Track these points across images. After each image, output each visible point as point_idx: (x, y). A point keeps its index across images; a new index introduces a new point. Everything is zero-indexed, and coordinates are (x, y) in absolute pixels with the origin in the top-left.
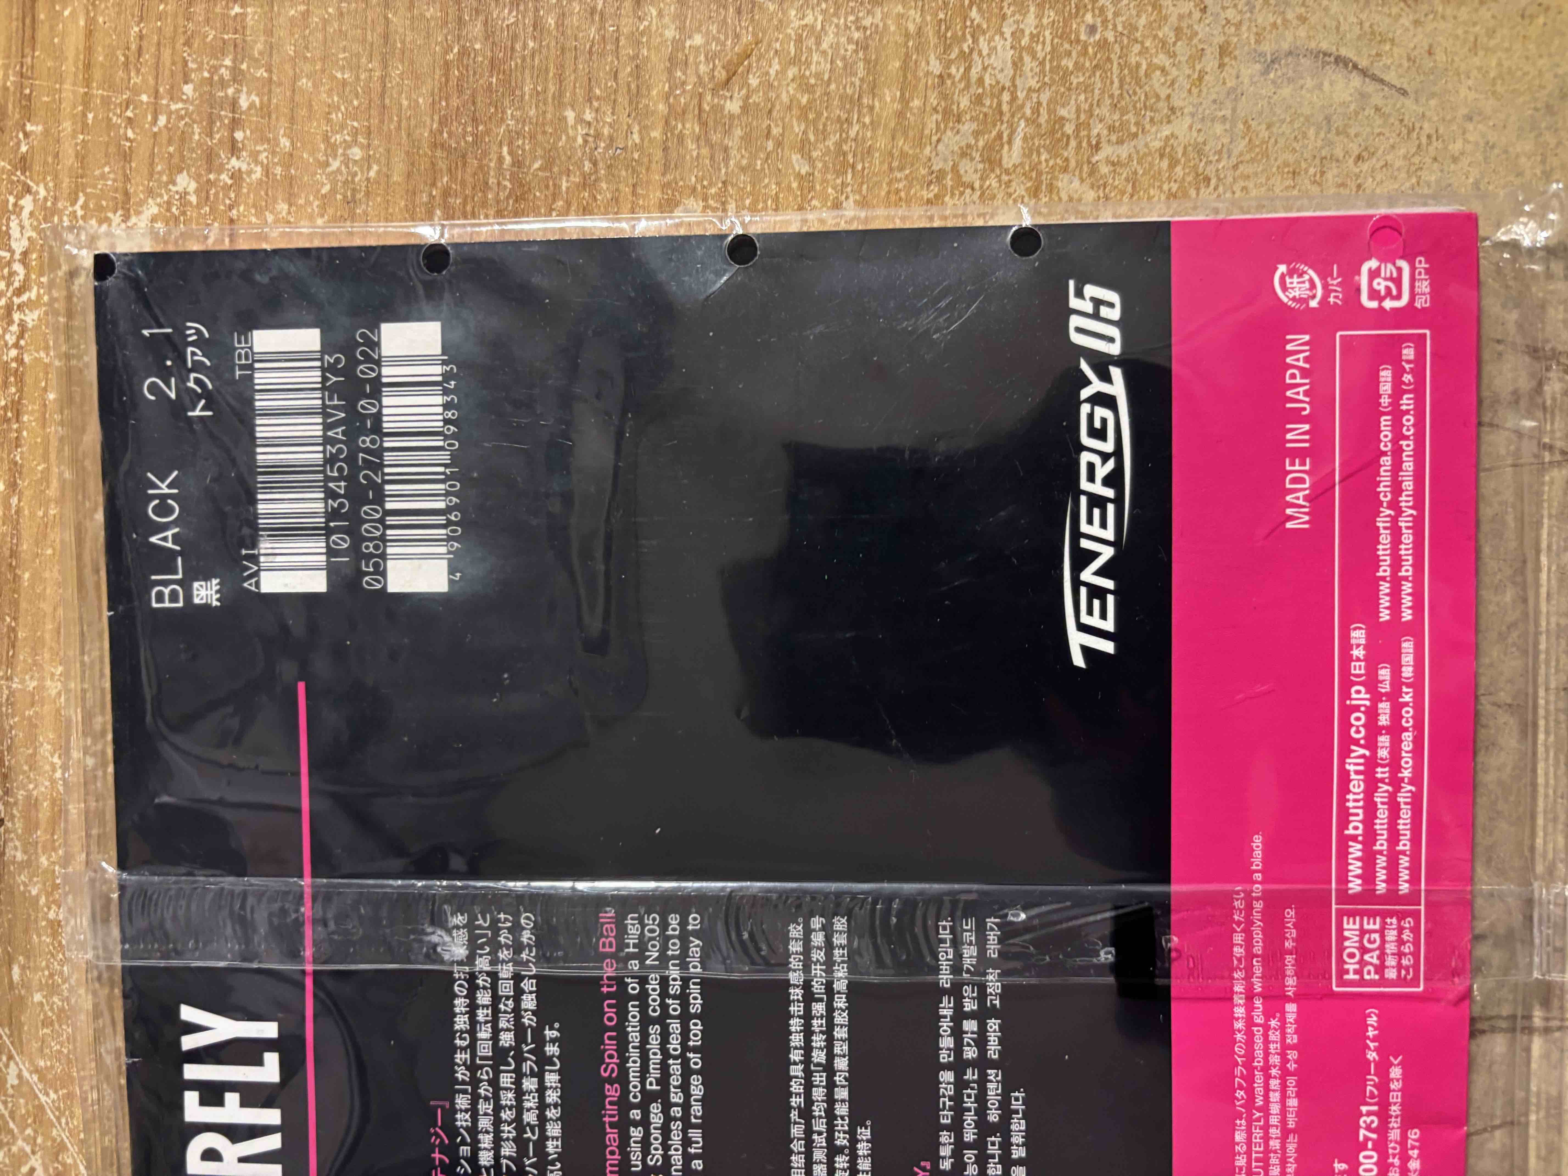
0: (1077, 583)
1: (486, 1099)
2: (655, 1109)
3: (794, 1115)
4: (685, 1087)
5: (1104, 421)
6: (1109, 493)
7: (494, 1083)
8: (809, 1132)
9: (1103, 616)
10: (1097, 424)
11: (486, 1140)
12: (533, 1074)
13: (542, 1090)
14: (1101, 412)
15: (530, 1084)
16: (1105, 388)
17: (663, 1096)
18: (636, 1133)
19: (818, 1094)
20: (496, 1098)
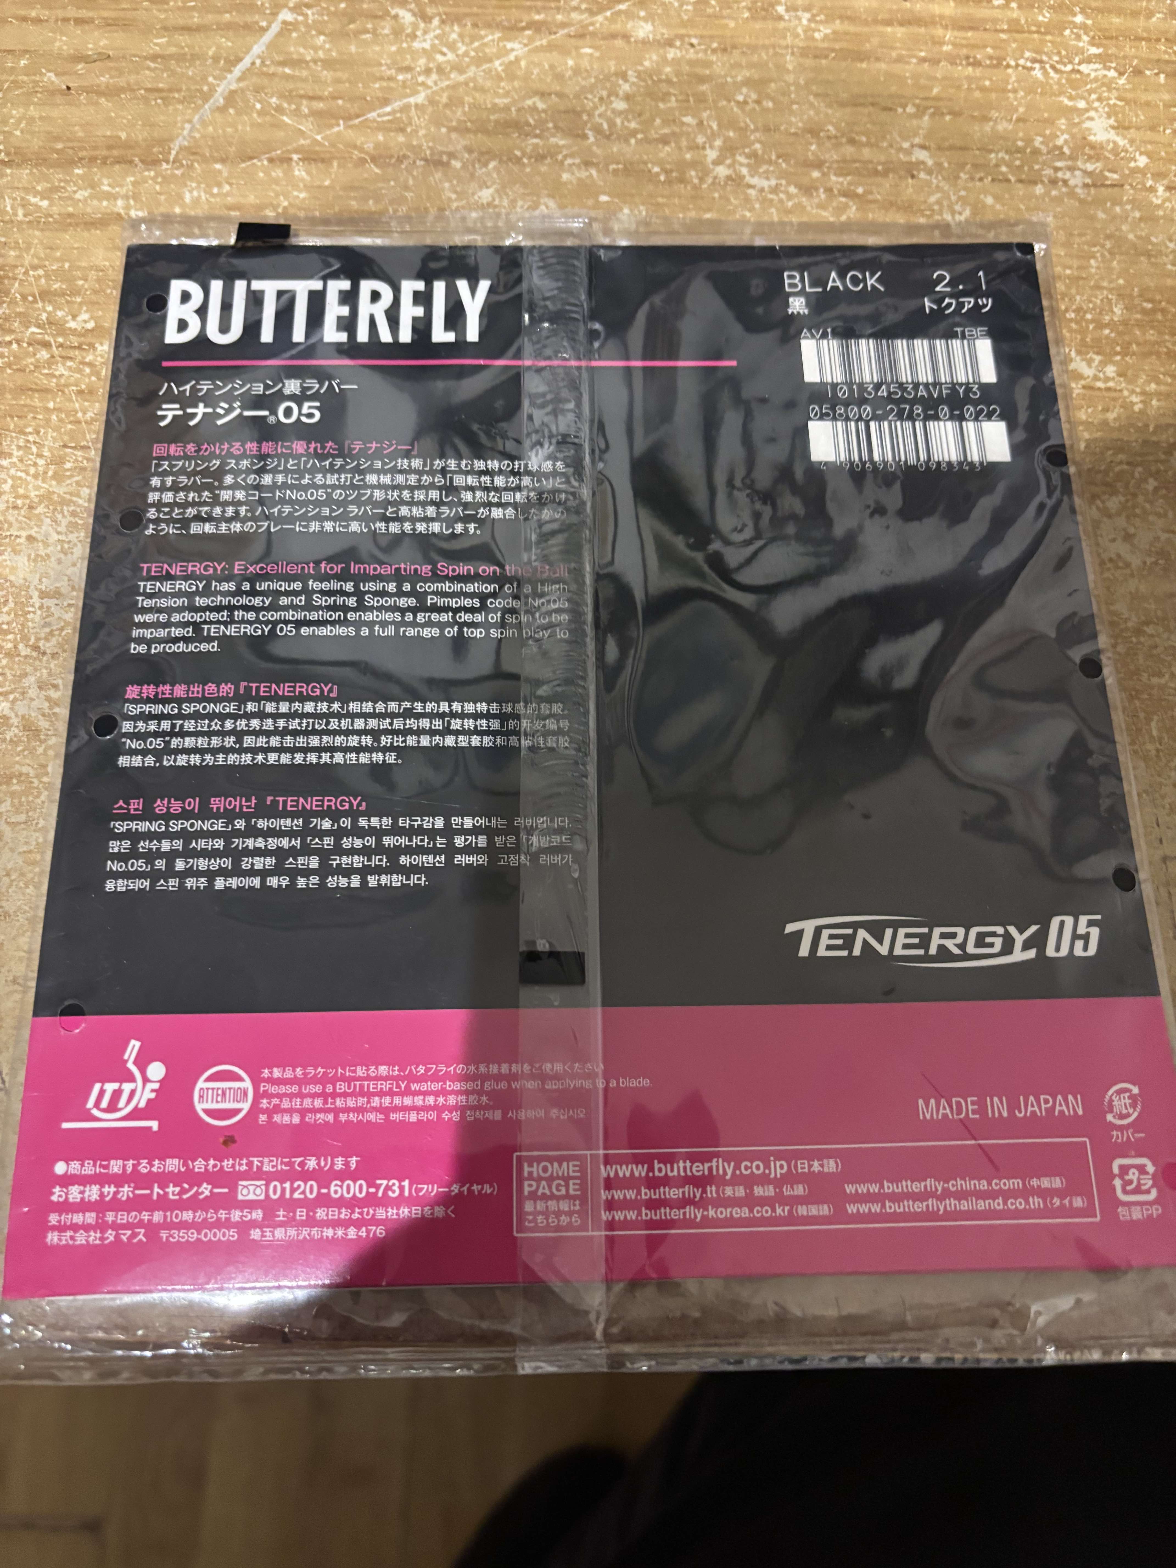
0: (855, 926)
1: (419, 480)
2: (412, 602)
3: (407, 705)
4: (429, 624)
5: (992, 945)
6: (933, 951)
7: (432, 486)
8: (393, 716)
9: (829, 948)
10: (988, 940)
11: (386, 479)
12: (438, 514)
13: (427, 520)
14: (998, 942)
15: (431, 511)
16: (1018, 945)
17: (422, 607)
18: (391, 587)
19: (425, 723)
20: (420, 487)
